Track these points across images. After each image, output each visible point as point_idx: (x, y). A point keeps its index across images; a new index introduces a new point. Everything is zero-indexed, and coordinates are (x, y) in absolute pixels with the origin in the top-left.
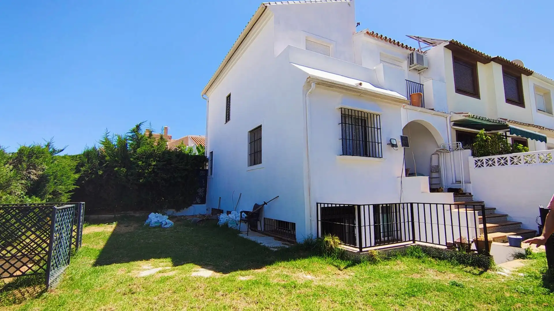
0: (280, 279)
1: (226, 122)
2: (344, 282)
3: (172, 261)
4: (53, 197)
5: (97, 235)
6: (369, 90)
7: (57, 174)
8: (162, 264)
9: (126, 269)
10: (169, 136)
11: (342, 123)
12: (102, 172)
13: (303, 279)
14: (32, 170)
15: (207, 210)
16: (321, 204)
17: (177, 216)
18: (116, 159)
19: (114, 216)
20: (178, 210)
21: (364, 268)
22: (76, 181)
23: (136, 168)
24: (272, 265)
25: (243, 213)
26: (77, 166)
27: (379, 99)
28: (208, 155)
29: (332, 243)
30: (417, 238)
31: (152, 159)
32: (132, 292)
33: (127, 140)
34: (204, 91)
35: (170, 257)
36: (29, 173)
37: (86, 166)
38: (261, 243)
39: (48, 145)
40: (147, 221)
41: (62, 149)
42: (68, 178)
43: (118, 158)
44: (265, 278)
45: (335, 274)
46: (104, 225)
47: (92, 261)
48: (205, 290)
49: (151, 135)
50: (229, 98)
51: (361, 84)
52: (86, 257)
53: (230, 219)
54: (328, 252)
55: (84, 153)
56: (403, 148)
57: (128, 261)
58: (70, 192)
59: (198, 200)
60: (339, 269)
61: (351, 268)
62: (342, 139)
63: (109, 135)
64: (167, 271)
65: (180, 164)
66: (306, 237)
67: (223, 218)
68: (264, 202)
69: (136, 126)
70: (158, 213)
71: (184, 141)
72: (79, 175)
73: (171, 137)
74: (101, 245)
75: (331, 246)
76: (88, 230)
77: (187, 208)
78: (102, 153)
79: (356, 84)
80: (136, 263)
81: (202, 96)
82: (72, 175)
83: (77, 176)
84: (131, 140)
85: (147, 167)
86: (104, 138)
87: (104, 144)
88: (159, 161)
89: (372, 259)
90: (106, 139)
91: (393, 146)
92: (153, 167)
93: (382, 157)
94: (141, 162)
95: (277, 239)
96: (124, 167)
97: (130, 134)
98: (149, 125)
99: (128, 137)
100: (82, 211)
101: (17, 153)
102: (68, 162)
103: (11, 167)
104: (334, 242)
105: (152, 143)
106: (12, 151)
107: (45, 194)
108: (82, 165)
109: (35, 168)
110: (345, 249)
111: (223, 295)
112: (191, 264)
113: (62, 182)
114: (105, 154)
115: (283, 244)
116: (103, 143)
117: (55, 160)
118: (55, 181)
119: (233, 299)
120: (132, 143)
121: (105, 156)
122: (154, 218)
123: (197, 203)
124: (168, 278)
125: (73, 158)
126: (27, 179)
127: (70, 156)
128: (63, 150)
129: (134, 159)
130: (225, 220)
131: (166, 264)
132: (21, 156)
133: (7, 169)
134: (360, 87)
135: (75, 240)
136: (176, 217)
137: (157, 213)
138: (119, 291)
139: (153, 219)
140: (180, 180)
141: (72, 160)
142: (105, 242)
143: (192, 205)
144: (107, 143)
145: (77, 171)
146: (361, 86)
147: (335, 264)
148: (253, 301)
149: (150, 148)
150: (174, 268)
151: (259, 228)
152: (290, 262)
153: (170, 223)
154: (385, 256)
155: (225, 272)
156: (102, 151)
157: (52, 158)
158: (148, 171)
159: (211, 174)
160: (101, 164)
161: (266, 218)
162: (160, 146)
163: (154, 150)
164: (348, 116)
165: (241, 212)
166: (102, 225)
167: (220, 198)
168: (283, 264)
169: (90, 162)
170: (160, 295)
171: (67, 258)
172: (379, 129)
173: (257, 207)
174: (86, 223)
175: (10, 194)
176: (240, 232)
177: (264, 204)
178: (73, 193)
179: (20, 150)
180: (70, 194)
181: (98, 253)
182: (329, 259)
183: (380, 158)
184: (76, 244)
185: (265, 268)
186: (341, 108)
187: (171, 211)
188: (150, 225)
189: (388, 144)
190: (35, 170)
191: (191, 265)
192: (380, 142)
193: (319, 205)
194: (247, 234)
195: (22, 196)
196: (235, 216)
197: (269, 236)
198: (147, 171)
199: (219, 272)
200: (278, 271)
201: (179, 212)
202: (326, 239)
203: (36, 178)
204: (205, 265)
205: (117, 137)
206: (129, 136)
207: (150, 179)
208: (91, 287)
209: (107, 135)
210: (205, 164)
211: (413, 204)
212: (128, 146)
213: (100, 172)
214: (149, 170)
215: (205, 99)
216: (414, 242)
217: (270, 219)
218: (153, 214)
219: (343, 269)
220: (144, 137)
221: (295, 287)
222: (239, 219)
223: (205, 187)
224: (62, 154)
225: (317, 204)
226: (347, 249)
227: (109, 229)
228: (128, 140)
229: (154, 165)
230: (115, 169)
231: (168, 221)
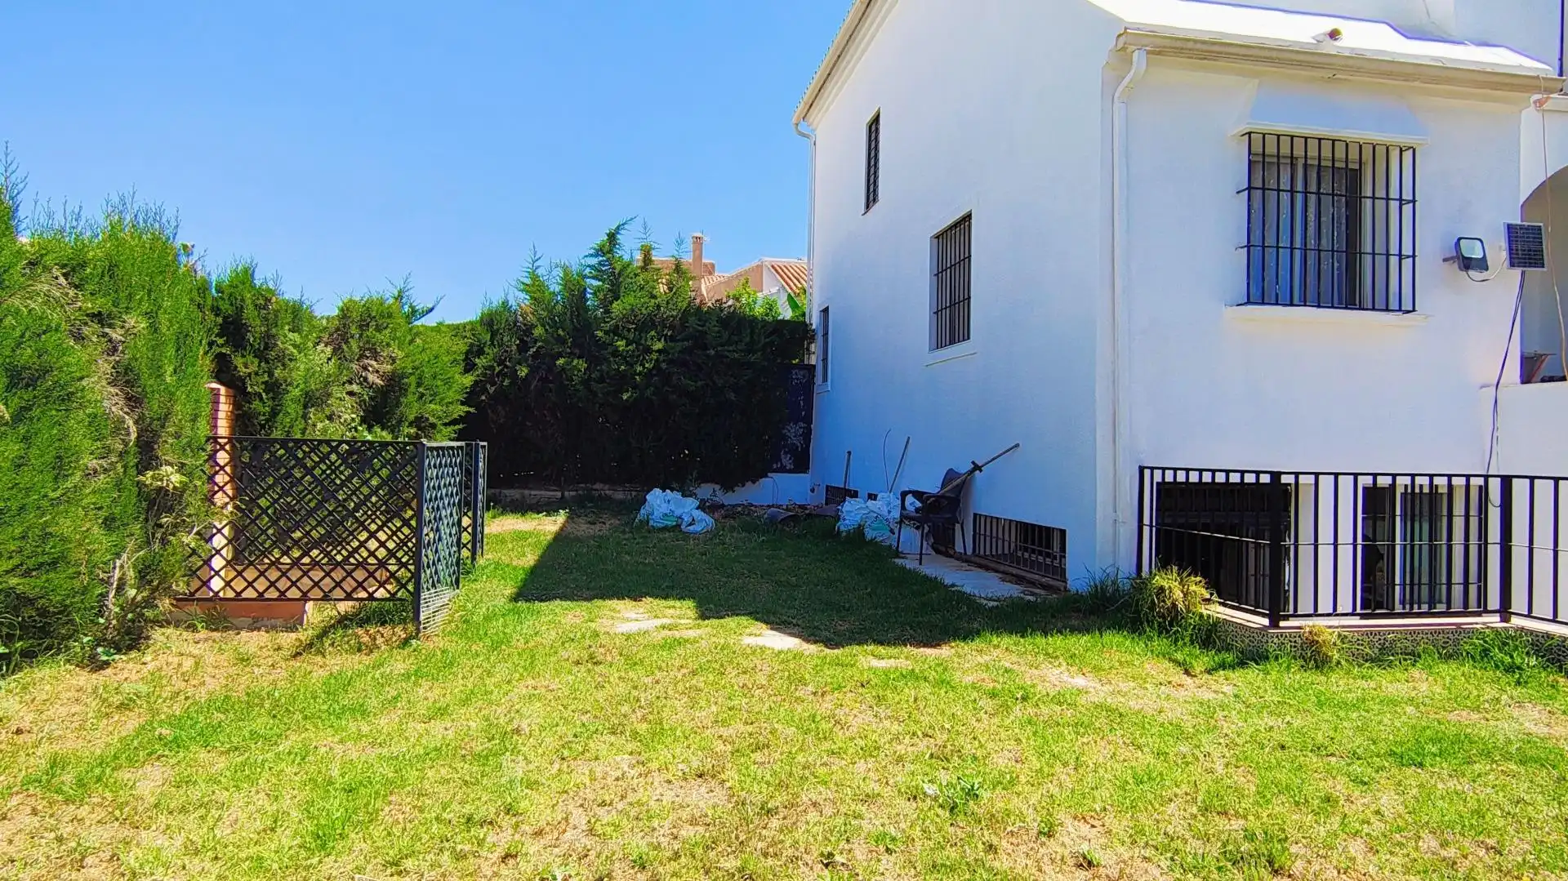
0: (985, 675)
1: (868, 207)
2: (1187, 705)
3: (697, 607)
4: (417, 434)
5: (521, 537)
6: (1369, 55)
7: (423, 371)
8: (672, 611)
9: (583, 613)
10: (706, 265)
11: (1250, 188)
12: (526, 371)
13: (1057, 683)
14: (369, 361)
15: (813, 491)
16: (1152, 469)
17: (726, 504)
18: (560, 332)
19: (559, 494)
20: (728, 487)
21: (1274, 675)
22: (467, 393)
23: (612, 359)
24: (972, 640)
25: (910, 499)
26: (467, 353)
27: (1417, 84)
28: (815, 321)
29: (1178, 594)
30: (1519, 602)
31: (653, 333)
32: (595, 661)
33: (585, 277)
34: (801, 107)
35: (694, 598)
36: (365, 368)
37: (488, 354)
38: (953, 585)
39: (399, 297)
40: (642, 511)
41: (430, 306)
42: (448, 382)
43: (564, 330)
44: (940, 669)
45: (1170, 683)
46: (536, 516)
47: (509, 591)
48: (771, 677)
49: (647, 260)
50: (874, 125)
51: (1334, 35)
52: (495, 581)
53: (872, 514)
54: (1161, 620)
55: (482, 318)
56: (1517, 272)
57: (589, 599)
58: (454, 422)
59: (787, 461)
60: (1187, 672)
61: (1230, 673)
62: (1248, 247)
63: (539, 267)
64: (681, 627)
65: (731, 348)
66: (1098, 575)
67: (852, 512)
68: (973, 463)
69: (608, 235)
70: (672, 491)
71: (752, 277)
72: (473, 378)
73: (713, 266)
74: (530, 559)
75: (1174, 605)
76: (499, 525)
77: (754, 482)
78: (524, 319)
79: (1314, 38)
80: (609, 603)
81: (794, 127)
82: (457, 376)
83: (468, 380)
84: (594, 278)
85: (639, 356)
86: (527, 274)
87: (527, 292)
88: (672, 339)
89: (1312, 655)
90: (534, 276)
91: (1467, 264)
92: (654, 356)
93: (1414, 310)
94: (624, 341)
95: (1008, 577)
96: (578, 358)
97: (594, 261)
98: (642, 230)
99: (588, 270)
100: (481, 464)
101: (338, 316)
102: (445, 341)
103: (329, 349)
104: (1185, 595)
105: (651, 283)
106: (326, 314)
107: (400, 422)
108: (480, 352)
109: (375, 356)
110: (1219, 615)
111: (815, 694)
112: (743, 618)
113: (435, 395)
114: (530, 318)
115: (1023, 592)
116: (526, 288)
117: (417, 334)
118: (421, 390)
119: (841, 705)
120: (598, 287)
121: (533, 326)
122: (661, 503)
123: (783, 470)
124: (680, 642)
125: (457, 330)
126: (361, 384)
127: (448, 326)
128: (431, 310)
129: (606, 333)
130: (858, 518)
131: (678, 612)
132: (345, 325)
133: (322, 355)
134: (1330, 47)
135: (469, 538)
136: (723, 506)
137: (668, 491)
138: (567, 657)
139: (659, 506)
140: (732, 396)
141: (455, 336)
142: (539, 552)
143: (769, 474)
144: (535, 288)
145: (469, 367)
146: (1337, 43)
147: (1179, 656)
148: (893, 716)
149: (647, 300)
150: (700, 621)
151: (959, 548)
152: (1029, 640)
153: (704, 522)
154: (1368, 650)
155: (830, 643)
156: (525, 313)
157: (411, 330)
158: (644, 367)
159: (825, 379)
160: (523, 347)
161: (980, 515)
162: (675, 293)
163: (659, 307)
164: (1275, 160)
165: (904, 494)
166: (533, 516)
167: (849, 453)
168: (1007, 641)
169: (496, 343)
170: (659, 675)
171: (454, 573)
172: (1408, 202)
173: (951, 480)
174: (494, 508)
175: (330, 418)
176: (897, 554)
177: (972, 471)
178: (461, 426)
179: (342, 310)
180: (452, 427)
181: (521, 576)
182: (1160, 644)
183: (1408, 312)
184: (472, 547)
185: (948, 648)
186: (1249, 134)
187: (706, 490)
188: (651, 523)
189: (1445, 260)
190: (376, 360)
191: (744, 620)
192: (1407, 251)
193: (1147, 473)
194: (918, 562)
195: (353, 425)
196: (886, 506)
197: (987, 568)
198: (639, 369)
199: (815, 642)
200: (987, 658)
201: (730, 493)
202: (1160, 580)
203: (379, 382)
204: (779, 624)
205: (559, 269)
206: (589, 266)
207: (648, 392)
208: (506, 640)
209: (536, 264)
210: (808, 349)
211: (1515, 481)
212: (588, 296)
213: (523, 372)
214: (647, 365)
215: (804, 135)
216: (1505, 619)
217: (992, 517)
218: (657, 491)
219: (1201, 672)
220: (628, 265)
221: (1024, 699)
222: (896, 514)
223: (808, 420)
224: (430, 321)
225: (1141, 470)
226: (1225, 617)
227: (549, 525)
228: (589, 277)
229: (659, 351)
230: (558, 362)
231: (698, 514)
